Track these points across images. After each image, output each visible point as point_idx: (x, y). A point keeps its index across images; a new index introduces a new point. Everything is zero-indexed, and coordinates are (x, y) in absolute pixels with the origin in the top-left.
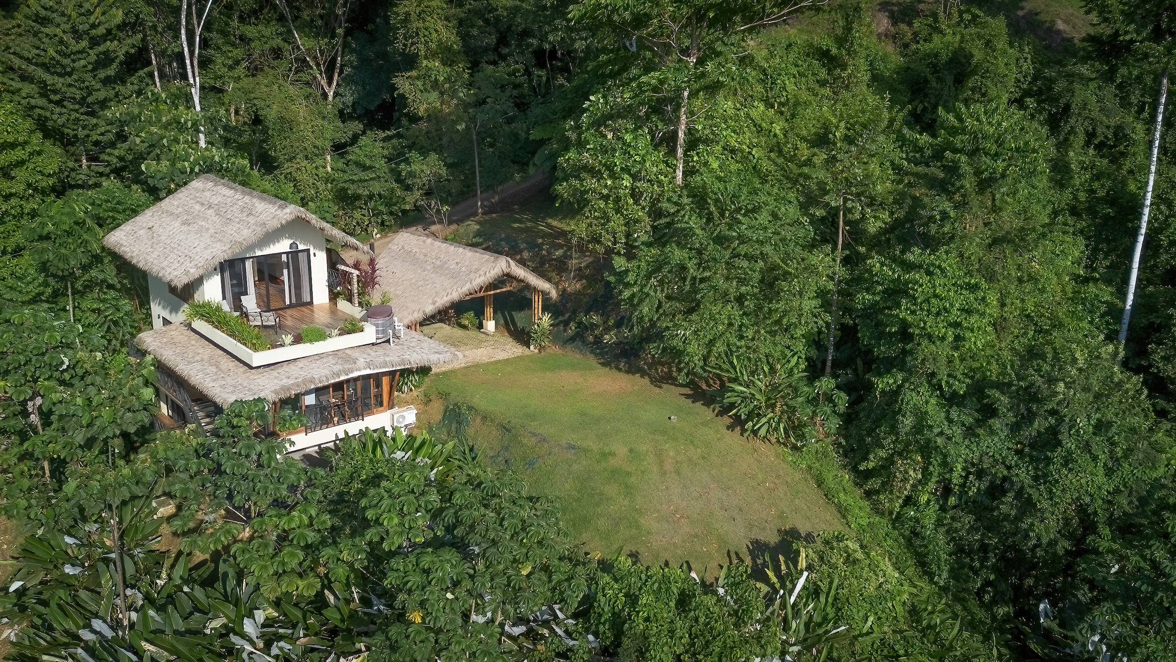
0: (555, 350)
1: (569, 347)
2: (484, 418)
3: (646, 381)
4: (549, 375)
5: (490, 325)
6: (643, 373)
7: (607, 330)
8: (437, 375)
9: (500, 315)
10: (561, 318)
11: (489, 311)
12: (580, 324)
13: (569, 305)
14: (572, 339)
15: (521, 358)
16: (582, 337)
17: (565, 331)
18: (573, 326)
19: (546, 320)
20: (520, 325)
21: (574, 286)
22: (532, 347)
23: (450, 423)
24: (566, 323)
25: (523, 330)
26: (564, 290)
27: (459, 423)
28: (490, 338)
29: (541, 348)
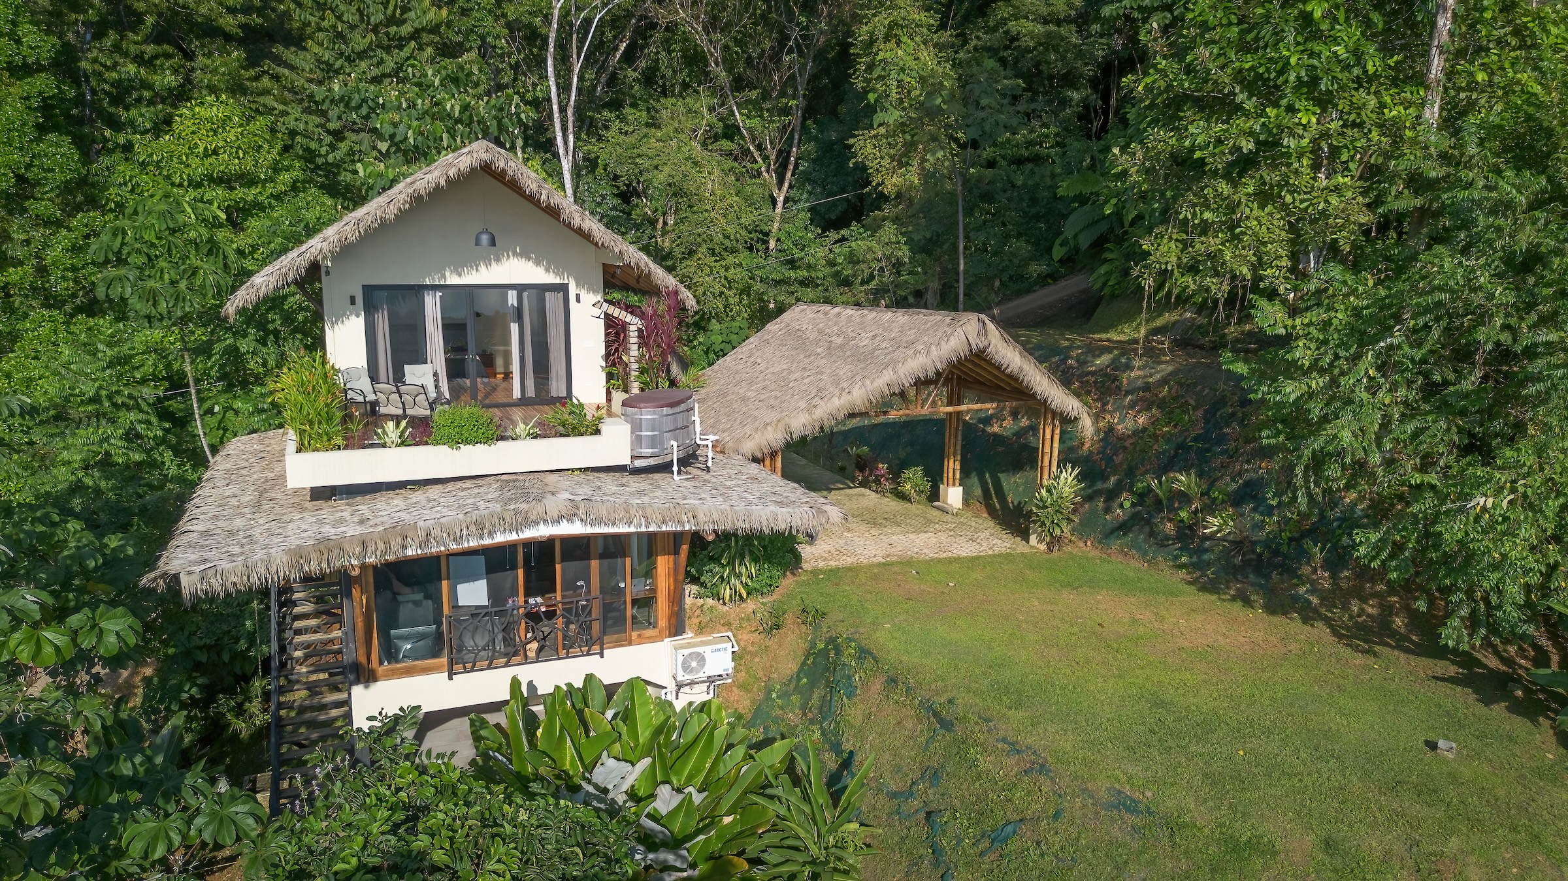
0: (1087, 549)
1: (1116, 544)
2: (892, 681)
3: (1321, 631)
4: (1067, 596)
5: (954, 495)
6: (1309, 615)
7: (1210, 508)
8: (815, 573)
9: (974, 480)
10: (1099, 485)
11: (953, 466)
12: (1142, 496)
13: (1118, 459)
14: (1123, 528)
15: (1008, 557)
16: (1148, 522)
17: (1107, 510)
18: (1126, 499)
19: (1068, 481)
20: (1012, 498)
21: (1129, 422)
22: (1033, 539)
23: (812, 685)
24: (1111, 496)
25: (1019, 507)
26: (1110, 429)
27: (831, 688)
28: (949, 518)
29: (1054, 542)
